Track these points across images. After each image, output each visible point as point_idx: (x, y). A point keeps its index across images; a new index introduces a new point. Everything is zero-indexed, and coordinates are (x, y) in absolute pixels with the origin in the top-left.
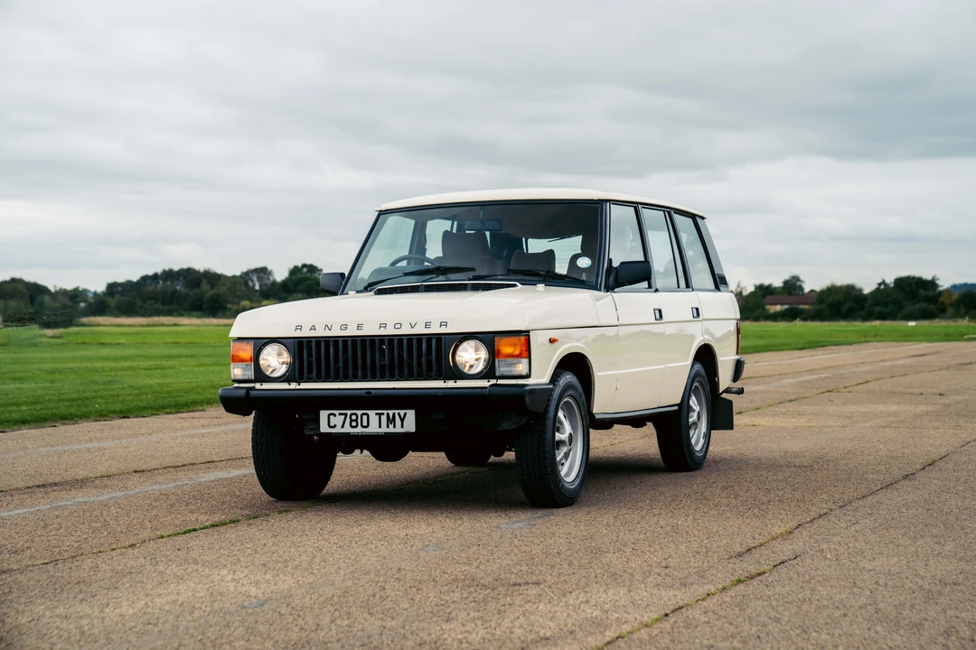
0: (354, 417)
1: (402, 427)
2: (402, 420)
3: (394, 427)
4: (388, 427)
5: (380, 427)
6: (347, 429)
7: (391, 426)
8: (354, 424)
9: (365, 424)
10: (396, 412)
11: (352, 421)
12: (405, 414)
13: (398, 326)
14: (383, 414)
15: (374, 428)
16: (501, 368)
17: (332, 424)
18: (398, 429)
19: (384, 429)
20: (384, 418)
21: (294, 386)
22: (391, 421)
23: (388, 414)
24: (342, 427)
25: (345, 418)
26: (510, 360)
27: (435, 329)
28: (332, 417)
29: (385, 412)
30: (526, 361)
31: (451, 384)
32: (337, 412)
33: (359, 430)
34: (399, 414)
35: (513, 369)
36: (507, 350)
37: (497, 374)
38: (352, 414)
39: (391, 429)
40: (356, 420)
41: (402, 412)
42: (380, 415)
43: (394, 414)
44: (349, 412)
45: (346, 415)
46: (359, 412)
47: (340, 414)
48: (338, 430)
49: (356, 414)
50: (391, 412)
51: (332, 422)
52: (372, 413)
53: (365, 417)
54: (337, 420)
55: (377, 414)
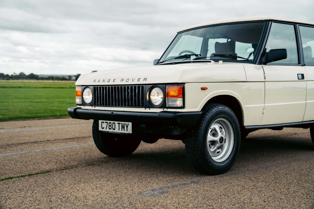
1: (127, 131)
2: (127, 127)
3: (124, 130)
4: (122, 130)
5: (119, 130)
6: (108, 130)
7: (123, 130)
9: (114, 128)
10: (125, 123)
11: (109, 126)
12: (128, 124)
13: (128, 80)
14: (120, 123)
15: (117, 131)
16: (169, 103)
17: (103, 127)
18: (125, 132)
19: (120, 131)
20: (120, 125)
22: (123, 127)
23: (122, 123)
24: (106, 129)
25: (107, 124)
26: (173, 99)
27: (142, 82)
28: (103, 123)
29: (121, 122)
30: (181, 99)
31: (147, 110)
32: (104, 121)
33: (112, 130)
34: (126, 124)
35: (174, 103)
36: (172, 93)
37: (167, 106)
38: (110, 123)
39: (123, 132)
40: (111, 126)
41: (127, 123)
42: (119, 124)
43: (124, 124)
46: (112, 122)
47: (106, 122)
48: (104, 130)
50: (123, 123)
52: (116, 123)
53: (114, 124)
54: (104, 125)
55: (118, 123)
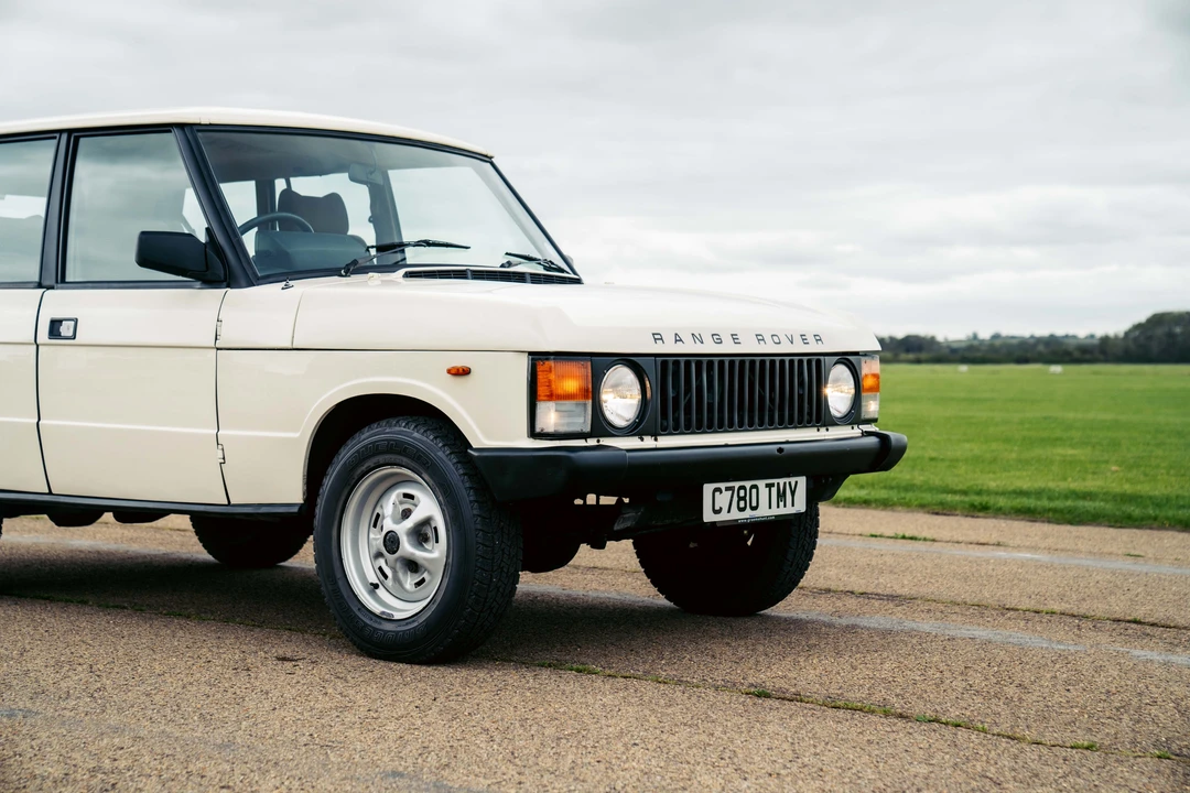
0: (742, 493)
1: (793, 504)
2: (793, 493)
3: (785, 506)
4: (778, 506)
5: (770, 507)
6: (735, 515)
7: (782, 504)
8: (742, 504)
9: (754, 504)
10: (787, 480)
11: (740, 499)
12: (796, 483)
13: (776, 339)
14: (773, 485)
15: (764, 511)
17: (717, 508)
18: (789, 510)
19: (775, 511)
20: (774, 490)
21: (649, 442)
22: (781, 496)
23: (779, 484)
24: (729, 511)
25: (732, 495)
28: (717, 494)
29: (775, 481)
32: (722, 486)
33: (748, 513)
34: (790, 483)
38: (739, 488)
39: (782, 511)
40: (744, 498)
41: (793, 481)
42: (769, 486)
43: (785, 484)
44: (737, 485)
45: (731, 489)
46: (748, 484)
47: (727, 489)
48: (724, 517)
49: (743, 488)
50: (781, 482)
51: (719, 504)
52: (761, 484)
53: (754, 491)
54: (723, 499)
55: (767, 485)
